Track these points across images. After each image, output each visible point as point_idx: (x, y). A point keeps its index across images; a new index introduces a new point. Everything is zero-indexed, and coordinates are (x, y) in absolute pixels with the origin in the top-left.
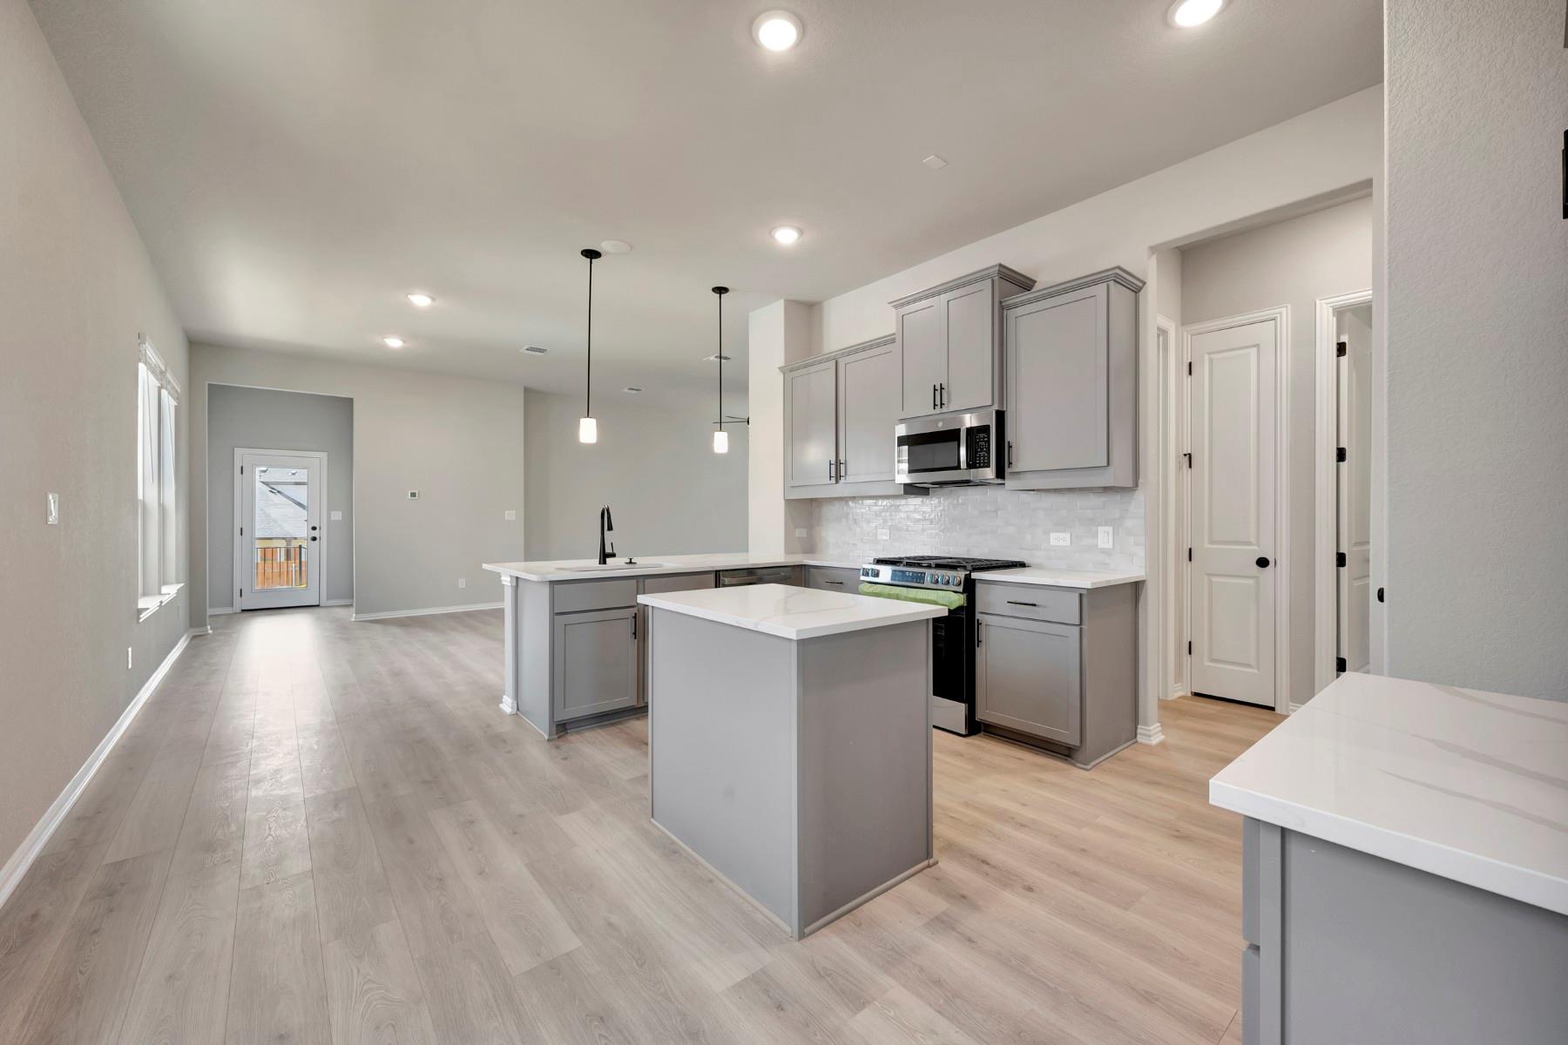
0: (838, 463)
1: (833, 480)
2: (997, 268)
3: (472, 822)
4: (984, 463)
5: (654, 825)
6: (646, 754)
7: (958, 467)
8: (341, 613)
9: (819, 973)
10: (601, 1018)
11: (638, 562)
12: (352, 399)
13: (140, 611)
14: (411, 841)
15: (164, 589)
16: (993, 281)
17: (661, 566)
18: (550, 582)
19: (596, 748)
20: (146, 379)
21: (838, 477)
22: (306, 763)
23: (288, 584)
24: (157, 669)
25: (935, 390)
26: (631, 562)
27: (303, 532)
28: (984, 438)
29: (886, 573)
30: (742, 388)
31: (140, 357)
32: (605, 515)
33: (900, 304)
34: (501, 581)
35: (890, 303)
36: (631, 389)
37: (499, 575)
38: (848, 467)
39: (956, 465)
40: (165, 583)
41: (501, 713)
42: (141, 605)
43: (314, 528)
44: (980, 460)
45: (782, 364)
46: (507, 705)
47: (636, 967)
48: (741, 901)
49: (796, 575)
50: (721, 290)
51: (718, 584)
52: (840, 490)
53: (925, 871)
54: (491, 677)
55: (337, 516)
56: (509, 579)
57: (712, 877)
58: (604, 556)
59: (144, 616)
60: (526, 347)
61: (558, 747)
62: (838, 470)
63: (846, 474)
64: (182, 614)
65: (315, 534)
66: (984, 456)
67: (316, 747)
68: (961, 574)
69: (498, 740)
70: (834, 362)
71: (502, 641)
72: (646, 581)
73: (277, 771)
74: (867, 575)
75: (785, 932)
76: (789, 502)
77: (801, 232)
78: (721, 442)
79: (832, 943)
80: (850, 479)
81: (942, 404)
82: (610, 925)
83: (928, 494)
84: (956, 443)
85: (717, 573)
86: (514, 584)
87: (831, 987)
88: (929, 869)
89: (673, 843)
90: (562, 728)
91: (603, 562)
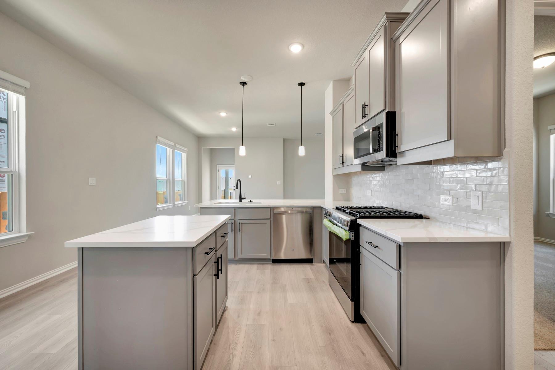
0: (343, 156)
1: (341, 165)
11: (253, 202)
12: (235, 148)
15: (177, 203)
16: (385, 27)
18: (200, 207)
21: (343, 163)
25: (363, 107)
26: (251, 201)
31: (156, 142)
33: (354, 64)
38: (346, 157)
43: (234, 187)
50: (302, 84)
58: (241, 199)
60: (268, 124)
66: (381, 144)
68: (349, 219)
70: (342, 104)
74: (326, 214)
76: (335, 177)
77: (303, 46)
81: (366, 115)
85: (272, 208)
91: (241, 200)
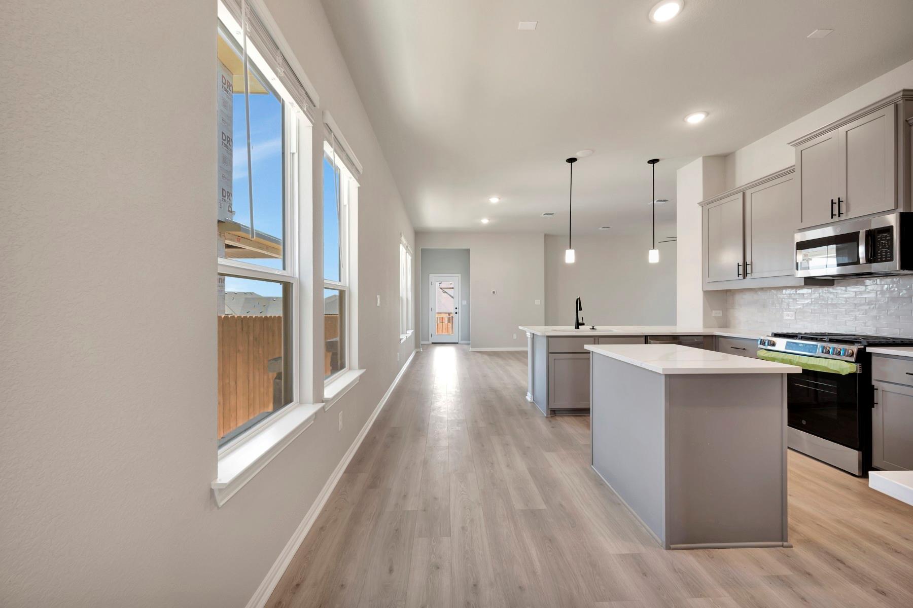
0: (745, 264)
1: (741, 277)
2: (901, 94)
3: (507, 445)
4: (886, 258)
5: (592, 468)
6: (589, 429)
7: (857, 262)
8: (466, 347)
9: (675, 570)
10: (550, 540)
11: (597, 329)
12: (469, 249)
13: (401, 340)
14: (483, 446)
15: (408, 332)
16: (897, 107)
17: (610, 331)
18: (547, 336)
19: (569, 426)
20: (402, 250)
21: (745, 274)
22: (449, 406)
23: (448, 332)
24: (406, 362)
25: (833, 203)
26: (593, 329)
27: (453, 311)
28: (886, 236)
29: (781, 344)
30: (672, 218)
31: (400, 242)
32: (578, 301)
33: (797, 143)
34: (526, 335)
35: (789, 144)
36: (603, 227)
37: (525, 332)
38: (753, 267)
39: (856, 261)
40: (408, 330)
41: (526, 400)
42: (401, 337)
43: (456, 308)
44: (882, 255)
45: (700, 199)
46: (529, 397)
47: (571, 527)
48: (635, 519)
49: (707, 342)
50: (653, 162)
51: (646, 342)
52: (748, 283)
53: (778, 548)
54: (523, 383)
55: (465, 303)
56: (529, 334)
57: (620, 502)
58: (578, 325)
59: (402, 341)
60: (544, 213)
61: (550, 421)
62: (744, 270)
63: (752, 272)
64: (412, 343)
65: (457, 311)
66: (886, 252)
67: (453, 401)
68: (855, 348)
69: (523, 413)
70: (742, 193)
71: (527, 365)
72: (600, 339)
73: (440, 407)
74: (764, 344)
75: (658, 543)
76: (707, 293)
77: (708, 114)
78: (654, 256)
79: (688, 560)
80: (755, 275)
81: (840, 214)
82: (561, 505)
83: (833, 285)
84: (856, 243)
85: (646, 337)
86: (532, 337)
87: (681, 579)
88: (781, 548)
89: (602, 480)
90: (554, 412)
91: (577, 327)
